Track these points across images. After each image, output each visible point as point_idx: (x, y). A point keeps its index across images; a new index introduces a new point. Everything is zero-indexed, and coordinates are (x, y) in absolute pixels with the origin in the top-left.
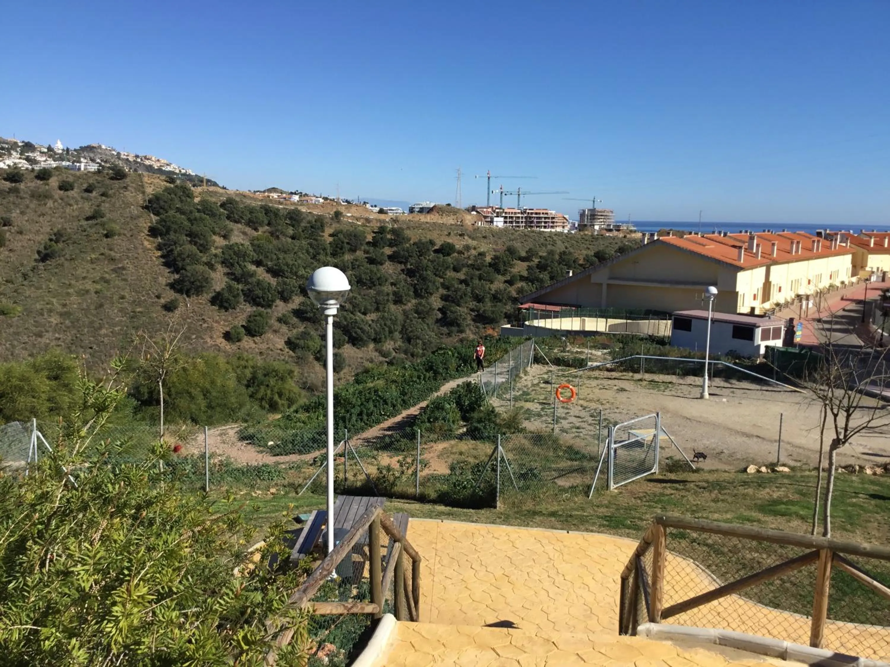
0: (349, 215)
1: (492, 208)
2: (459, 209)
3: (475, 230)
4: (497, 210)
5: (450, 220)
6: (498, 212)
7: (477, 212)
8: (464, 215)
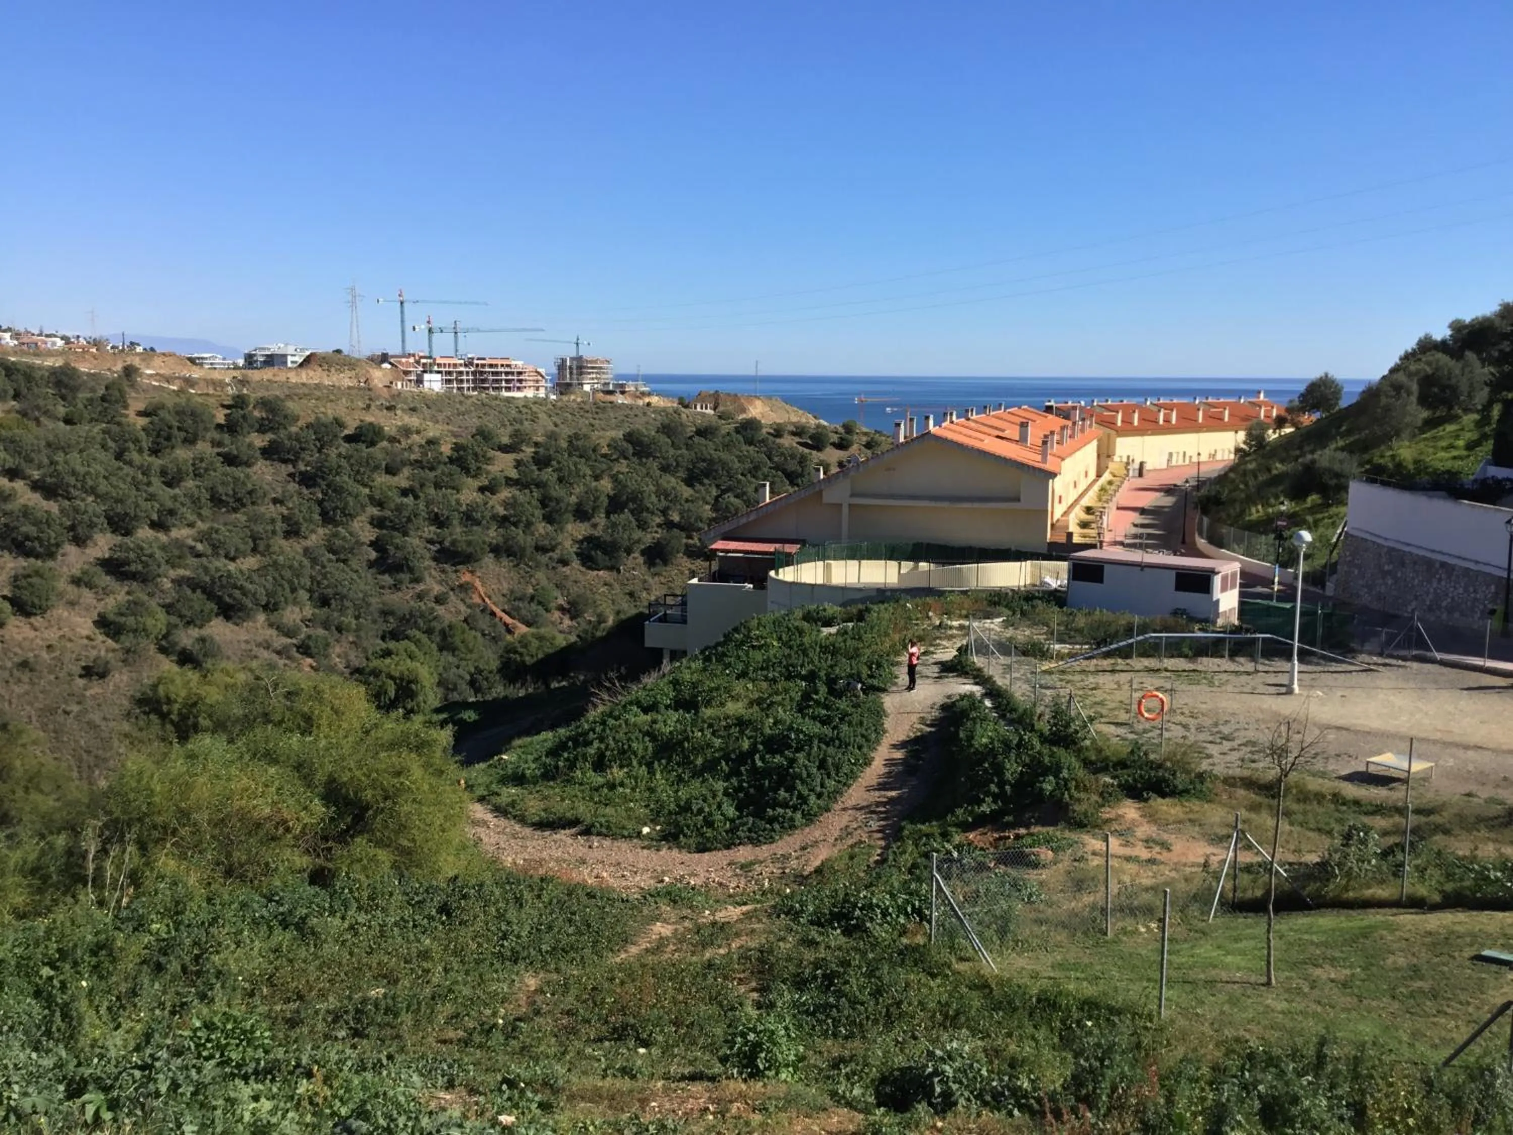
0: (149, 372)
1: (414, 355)
2: (358, 360)
3: (393, 397)
4: (423, 361)
5: (345, 380)
6: (424, 365)
7: (391, 363)
8: (371, 370)
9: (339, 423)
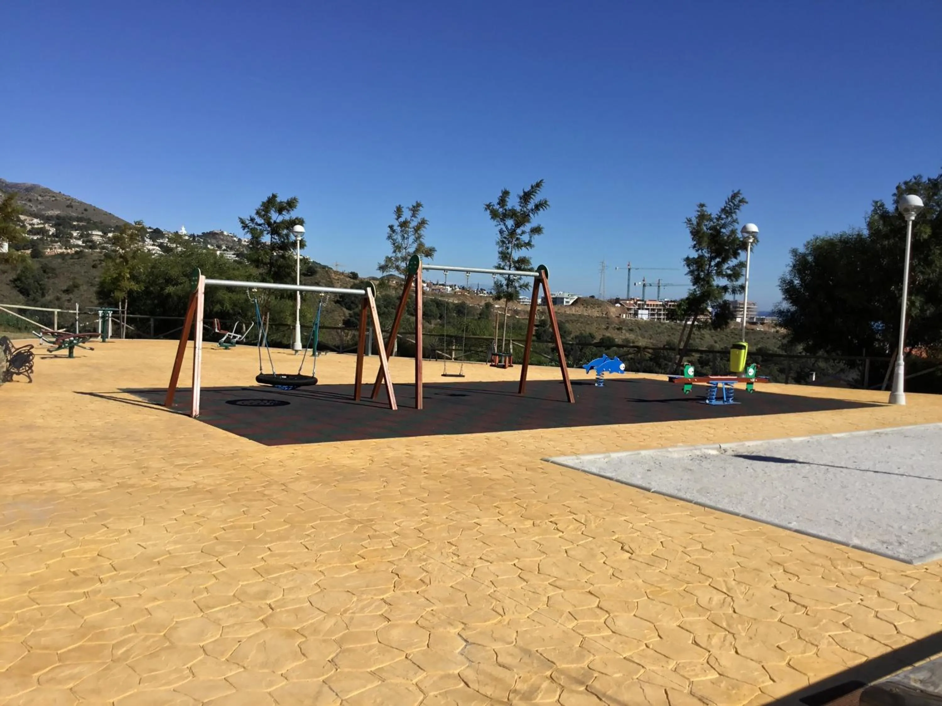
0: (497, 306)
1: (634, 299)
2: (603, 302)
3: (620, 322)
4: (639, 302)
5: (595, 313)
6: (639, 305)
7: (620, 304)
8: (609, 307)
9: (592, 336)
